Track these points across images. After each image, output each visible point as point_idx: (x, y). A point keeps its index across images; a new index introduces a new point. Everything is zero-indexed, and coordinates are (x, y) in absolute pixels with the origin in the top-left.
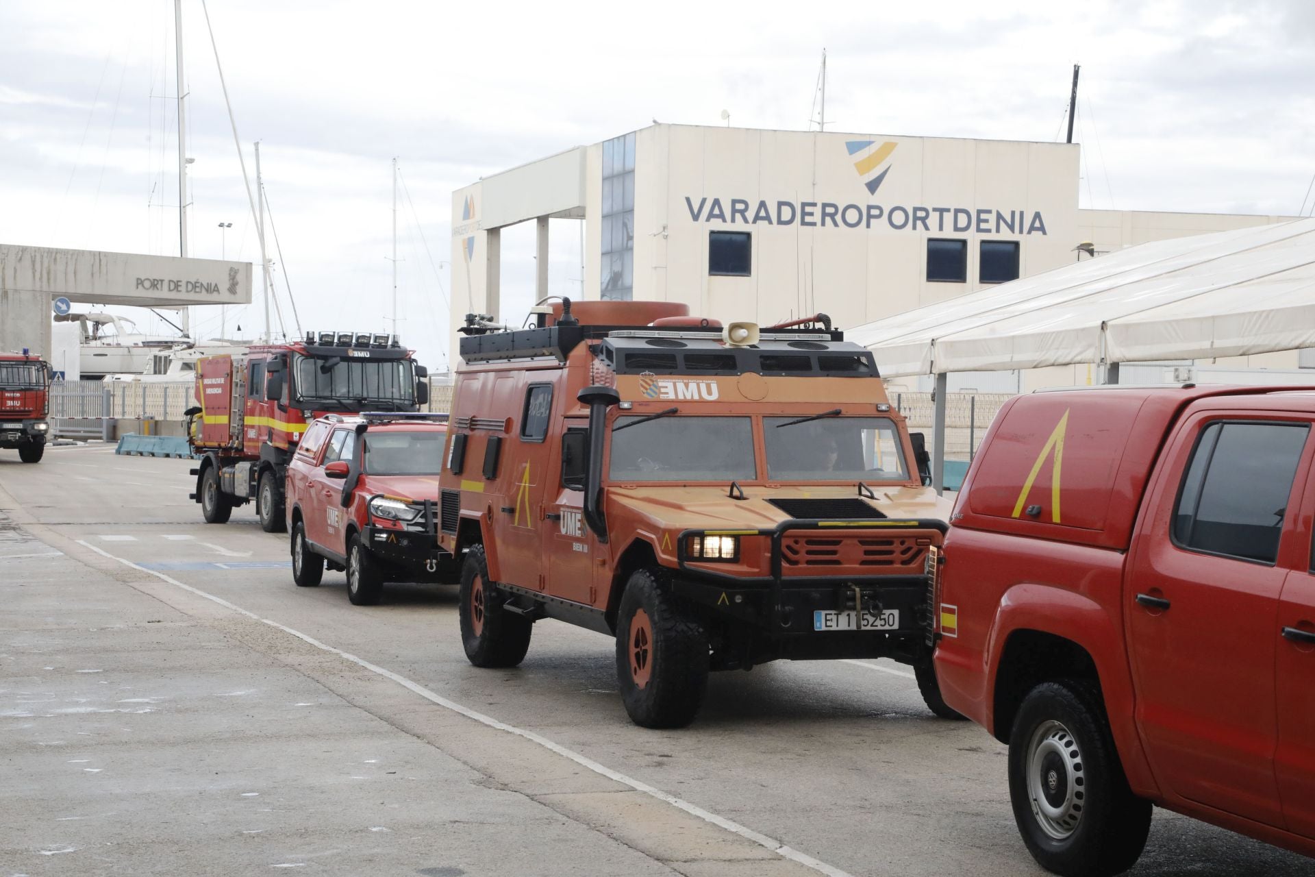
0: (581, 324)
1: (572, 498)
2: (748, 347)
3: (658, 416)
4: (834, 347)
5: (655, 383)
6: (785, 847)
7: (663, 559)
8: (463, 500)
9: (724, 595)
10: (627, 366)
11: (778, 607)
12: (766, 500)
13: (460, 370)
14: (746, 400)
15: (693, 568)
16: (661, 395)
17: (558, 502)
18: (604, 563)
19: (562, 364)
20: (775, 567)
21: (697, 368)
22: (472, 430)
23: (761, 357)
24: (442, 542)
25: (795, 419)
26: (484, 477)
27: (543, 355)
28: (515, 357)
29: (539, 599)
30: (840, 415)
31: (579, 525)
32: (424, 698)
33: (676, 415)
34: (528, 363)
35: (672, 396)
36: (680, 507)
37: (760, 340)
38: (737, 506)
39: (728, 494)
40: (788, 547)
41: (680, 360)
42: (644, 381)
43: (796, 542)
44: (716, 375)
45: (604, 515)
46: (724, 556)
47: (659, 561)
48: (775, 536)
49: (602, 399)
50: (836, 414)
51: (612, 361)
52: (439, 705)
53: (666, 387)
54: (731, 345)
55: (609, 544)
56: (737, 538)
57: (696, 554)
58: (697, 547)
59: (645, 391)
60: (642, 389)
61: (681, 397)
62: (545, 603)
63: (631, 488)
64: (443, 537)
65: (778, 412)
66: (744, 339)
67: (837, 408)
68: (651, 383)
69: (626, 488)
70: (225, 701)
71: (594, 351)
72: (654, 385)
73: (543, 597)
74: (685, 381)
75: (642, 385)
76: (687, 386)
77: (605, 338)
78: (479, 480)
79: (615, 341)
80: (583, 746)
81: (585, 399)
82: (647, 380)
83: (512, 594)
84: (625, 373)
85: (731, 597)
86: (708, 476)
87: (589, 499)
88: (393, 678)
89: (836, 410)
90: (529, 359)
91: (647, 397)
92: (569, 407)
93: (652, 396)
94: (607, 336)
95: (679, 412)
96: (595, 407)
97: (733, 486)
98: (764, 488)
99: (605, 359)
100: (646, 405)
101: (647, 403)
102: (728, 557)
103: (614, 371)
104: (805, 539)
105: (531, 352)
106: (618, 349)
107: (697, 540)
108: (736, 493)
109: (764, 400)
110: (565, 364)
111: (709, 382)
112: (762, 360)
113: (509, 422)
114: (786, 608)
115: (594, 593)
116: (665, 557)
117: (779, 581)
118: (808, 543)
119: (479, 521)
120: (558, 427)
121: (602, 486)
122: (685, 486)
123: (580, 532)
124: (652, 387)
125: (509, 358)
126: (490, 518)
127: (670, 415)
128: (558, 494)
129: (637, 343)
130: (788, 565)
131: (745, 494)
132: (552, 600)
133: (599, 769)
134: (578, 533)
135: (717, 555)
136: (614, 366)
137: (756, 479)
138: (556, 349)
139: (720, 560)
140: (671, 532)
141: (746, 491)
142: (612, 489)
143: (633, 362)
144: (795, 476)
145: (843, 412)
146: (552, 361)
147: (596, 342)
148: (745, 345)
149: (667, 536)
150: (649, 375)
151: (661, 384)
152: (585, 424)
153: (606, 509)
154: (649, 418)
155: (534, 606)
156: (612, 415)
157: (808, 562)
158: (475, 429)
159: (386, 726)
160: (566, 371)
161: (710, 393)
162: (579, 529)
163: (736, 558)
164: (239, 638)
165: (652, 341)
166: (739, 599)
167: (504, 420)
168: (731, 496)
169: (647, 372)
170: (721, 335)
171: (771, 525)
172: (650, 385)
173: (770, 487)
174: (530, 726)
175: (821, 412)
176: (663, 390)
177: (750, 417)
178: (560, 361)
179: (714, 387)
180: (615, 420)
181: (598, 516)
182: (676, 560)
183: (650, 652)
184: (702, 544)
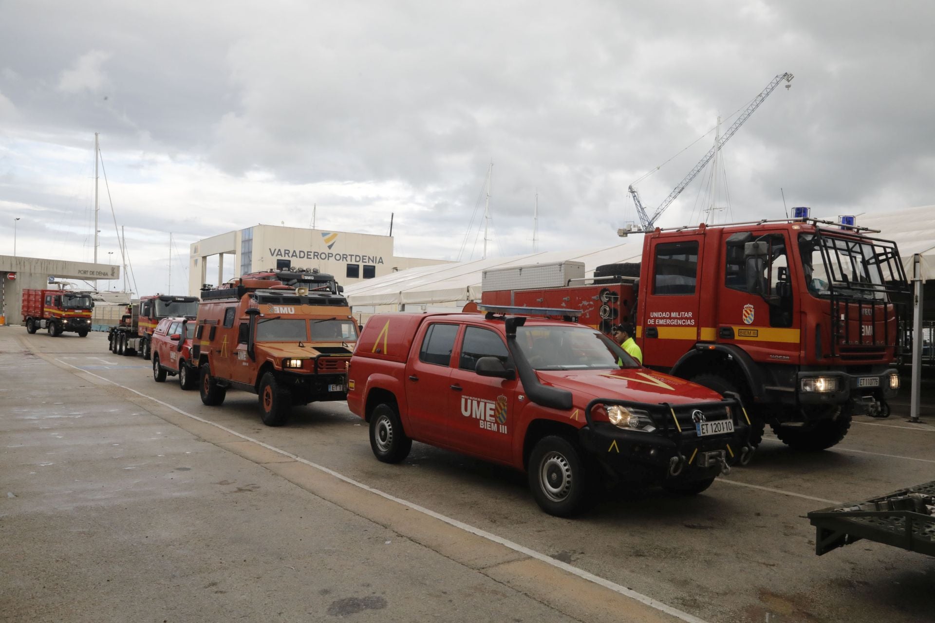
0: (245, 287)
1: (242, 347)
2: (305, 296)
3: (273, 319)
4: (333, 296)
5: (272, 308)
8: (201, 348)
10: (263, 301)
11: (316, 384)
12: (312, 348)
13: (201, 303)
14: (303, 314)
15: (287, 371)
16: (275, 312)
17: (237, 348)
18: (254, 369)
20: (315, 370)
21: (287, 303)
22: (205, 324)
25: (320, 320)
26: (210, 340)
27: (232, 298)
28: (221, 298)
29: (229, 381)
31: (245, 356)
33: (280, 319)
34: (226, 300)
35: (278, 312)
36: (282, 350)
37: (308, 294)
38: (301, 349)
40: (320, 363)
41: (281, 300)
42: (269, 307)
44: (294, 305)
45: (254, 353)
46: (297, 366)
47: (275, 368)
48: (315, 360)
49: (253, 313)
50: (334, 319)
51: (257, 299)
53: (276, 309)
54: (298, 295)
55: (256, 363)
56: (302, 360)
57: (288, 366)
58: (288, 363)
60: (268, 310)
61: (281, 312)
62: (232, 383)
63: (264, 343)
64: (194, 361)
65: (315, 318)
66: (303, 293)
67: (334, 317)
69: (262, 343)
70: (107, 413)
71: (251, 296)
74: (283, 307)
76: (283, 309)
77: (255, 292)
78: (207, 341)
79: (258, 293)
81: (247, 313)
83: (220, 380)
84: (262, 304)
85: (300, 381)
86: (291, 340)
87: (249, 347)
91: (269, 313)
92: (241, 316)
93: (271, 312)
96: (252, 316)
97: (300, 343)
98: (310, 344)
99: (255, 299)
101: (269, 315)
102: (299, 367)
103: (258, 303)
105: (228, 296)
106: (260, 296)
107: (288, 361)
108: (301, 345)
109: (310, 314)
110: (240, 301)
111: (291, 307)
112: (310, 300)
113: (219, 321)
114: (319, 384)
115: (250, 380)
116: (277, 367)
117: (317, 375)
118: (326, 362)
119: (207, 355)
120: (237, 323)
121: (254, 343)
122: (283, 343)
125: (219, 299)
126: (211, 354)
127: (278, 318)
128: (237, 345)
129: (266, 293)
130: (320, 370)
131: (304, 346)
132: (235, 382)
133: (237, 434)
134: (245, 359)
135: (295, 366)
136: (258, 301)
137: (307, 340)
138: (237, 296)
139: (296, 368)
140: (280, 358)
141: (305, 344)
142: (258, 344)
143: (265, 300)
144: (320, 340)
145: (337, 318)
146: (235, 300)
147: (251, 293)
148: (303, 295)
149: (278, 360)
150: (270, 305)
151: (274, 308)
152: (248, 322)
153: (255, 350)
154: (271, 320)
155: (228, 384)
156: (257, 318)
157: (326, 368)
159: (164, 422)
160: (240, 303)
161: (291, 311)
163: (302, 367)
165: (270, 293)
166: (303, 381)
167: (217, 320)
168: (299, 346)
170: (295, 292)
171: (314, 356)
173: (312, 343)
175: (329, 318)
177: (305, 320)
178: (238, 300)
179: (293, 309)
180: (258, 320)
181: (252, 353)
182: (281, 368)
183: (271, 400)
184: (290, 362)
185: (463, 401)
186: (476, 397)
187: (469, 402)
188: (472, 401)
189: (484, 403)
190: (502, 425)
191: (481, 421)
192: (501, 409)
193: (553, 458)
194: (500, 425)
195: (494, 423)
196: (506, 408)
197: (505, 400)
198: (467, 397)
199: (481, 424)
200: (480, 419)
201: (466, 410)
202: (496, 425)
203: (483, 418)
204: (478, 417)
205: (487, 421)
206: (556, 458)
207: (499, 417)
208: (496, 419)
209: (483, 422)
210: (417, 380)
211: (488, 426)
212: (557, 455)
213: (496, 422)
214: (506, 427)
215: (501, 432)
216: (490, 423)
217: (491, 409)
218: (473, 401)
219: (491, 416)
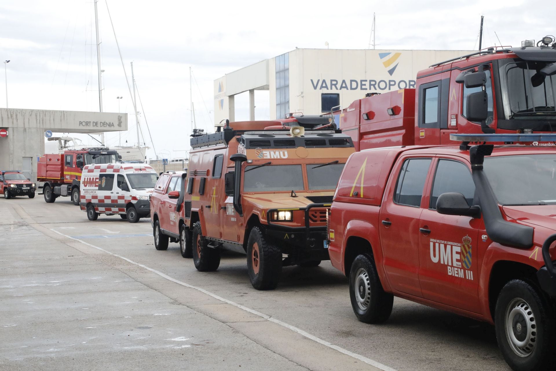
0: (233, 130)
1: (230, 200)
2: (300, 137)
3: (263, 165)
4: (336, 135)
5: (262, 152)
6: (271, 318)
7: (262, 221)
8: (193, 204)
9: (287, 235)
10: (250, 145)
11: (308, 239)
12: (305, 197)
13: (191, 152)
14: (299, 158)
15: (273, 224)
16: (264, 157)
17: (226, 202)
18: (242, 224)
19: (226, 146)
20: (307, 223)
21: (279, 146)
22: (195, 176)
23: (305, 140)
24: (186, 222)
25: (319, 165)
26: (199, 194)
27: (220, 143)
28: (210, 145)
29: (220, 242)
30: (338, 163)
31: (233, 210)
32: (165, 278)
33: (271, 165)
34: (214, 147)
35: (269, 157)
36: (270, 201)
37: (305, 134)
38: (293, 200)
39: (291, 195)
40: (313, 215)
41: (272, 143)
42: (257, 151)
43: (316, 213)
44: (287, 148)
45: (241, 205)
46: (287, 219)
47: (261, 222)
48: (306, 210)
49: (239, 159)
50: (336, 163)
51: (244, 144)
52: (169, 280)
53: (266, 154)
54: (293, 136)
55: (243, 217)
56: (292, 211)
57: (275, 219)
58: (276, 216)
59: (258, 155)
60: (257, 155)
61: (272, 157)
62: (223, 243)
63: (252, 194)
64: (186, 220)
65: (312, 162)
66: (299, 133)
67: (337, 160)
68: (260, 152)
69: (250, 194)
70: (88, 281)
71: (238, 140)
72: (261, 153)
73: (222, 241)
74: (274, 151)
75: (257, 154)
76: (275, 153)
77: (242, 135)
78: (199, 196)
79: (245, 136)
80: (215, 292)
81: (232, 159)
82: (259, 151)
83: (211, 241)
84: (249, 148)
85: (290, 235)
86: (285, 189)
87: (235, 199)
88: (155, 272)
89: (336, 161)
90: (215, 145)
91: (259, 158)
92: (229, 164)
93: (261, 158)
94: (243, 134)
95: (272, 163)
96: (237, 162)
97: (292, 192)
98: (306, 193)
99: (242, 143)
100: (258, 161)
101: (258, 160)
102: (289, 219)
103: (245, 148)
104: (320, 212)
105: (216, 142)
106: (246, 139)
107: (275, 213)
108: (294, 195)
109: (306, 158)
110: (227, 146)
111: (284, 151)
112: (306, 141)
113: (208, 171)
114: (312, 239)
115: (239, 237)
116: (263, 220)
117: (308, 228)
118: (321, 213)
119: (198, 212)
120: (226, 171)
121: (241, 194)
122: (274, 193)
123: (233, 213)
124: (261, 154)
125: (208, 145)
126: (202, 211)
127: (268, 165)
128: (226, 199)
129: (255, 136)
130: (312, 222)
131: (297, 195)
132: (225, 242)
133: (218, 297)
134: (233, 214)
135: (284, 219)
136: (245, 146)
137: (304, 189)
138: (224, 141)
139: (285, 221)
140: (265, 210)
141: (297, 194)
142: (244, 195)
143: (252, 144)
144: (320, 188)
145: (339, 162)
146: (223, 145)
147: (238, 137)
148: (299, 136)
149: (263, 212)
150: (259, 149)
151: (264, 152)
152: (233, 170)
153: (242, 203)
154: (259, 166)
155: (218, 245)
156: (244, 165)
157: (321, 221)
158: (197, 175)
159: (146, 287)
160: (228, 149)
161: (284, 155)
162: (233, 212)
163: (291, 220)
164: (102, 260)
165: (261, 135)
166: (293, 236)
167: (206, 171)
168: (292, 196)
169: (258, 148)
170: (289, 132)
171: (305, 206)
172: (259, 153)
173: (309, 192)
174: (200, 286)
175: (330, 162)
176: (265, 155)
177: (301, 165)
178: (226, 145)
179: (286, 153)
180: (246, 168)
181: (239, 206)
182: (266, 221)
183: (258, 260)
184: (278, 215)
185: (431, 244)
186: (442, 240)
187: (437, 245)
188: (439, 244)
189: (450, 246)
190: (468, 270)
191: (449, 267)
192: (467, 252)
193: (518, 306)
194: (467, 271)
195: (461, 269)
196: (470, 250)
197: (470, 241)
198: (435, 241)
199: (449, 271)
200: (448, 265)
201: (435, 256)
202: (462, 270)
203: (450, 264)
204: (446, 263)
205: (454, 267)
206: (520, 306)
207: (465, 261)
208: (462, 264)
209: (450, 268)
210: (390, 224)
211: (456, 272)
212: (522, 303)
213: (463, 268)
214: (471, 272)
215: (467, 278)
216: (456, 269)
217: (457, 253)
218: (441, 244)
219: (457, 260)
